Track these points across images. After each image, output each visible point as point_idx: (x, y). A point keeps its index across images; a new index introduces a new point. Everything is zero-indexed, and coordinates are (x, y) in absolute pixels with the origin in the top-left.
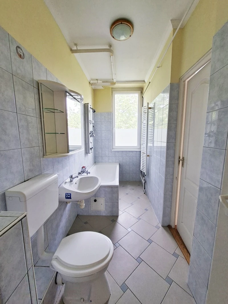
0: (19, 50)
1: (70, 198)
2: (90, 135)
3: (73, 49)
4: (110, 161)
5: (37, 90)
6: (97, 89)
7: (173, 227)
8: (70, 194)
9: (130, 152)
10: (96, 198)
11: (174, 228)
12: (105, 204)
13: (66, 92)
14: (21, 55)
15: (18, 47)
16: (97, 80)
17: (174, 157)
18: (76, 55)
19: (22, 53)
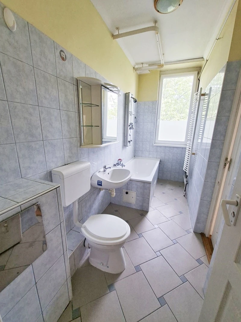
0: (62, 53)
1: (101, 185)
2: (129, 128)
3: (115, 34)
4: (150, 156)
5: (76, 87)
6: (142, 74)
7: (207, 236)
8: (101, 182)
9: (174, 148)
10: (128, 191)
11: (208, 238)
12: (136, 198)
13: (102, 85)
14: (63, 57)
15: (62, 51)
16: (142, 63)
17: (220, 158)
18: (119, 40)
19: (64, 56)
